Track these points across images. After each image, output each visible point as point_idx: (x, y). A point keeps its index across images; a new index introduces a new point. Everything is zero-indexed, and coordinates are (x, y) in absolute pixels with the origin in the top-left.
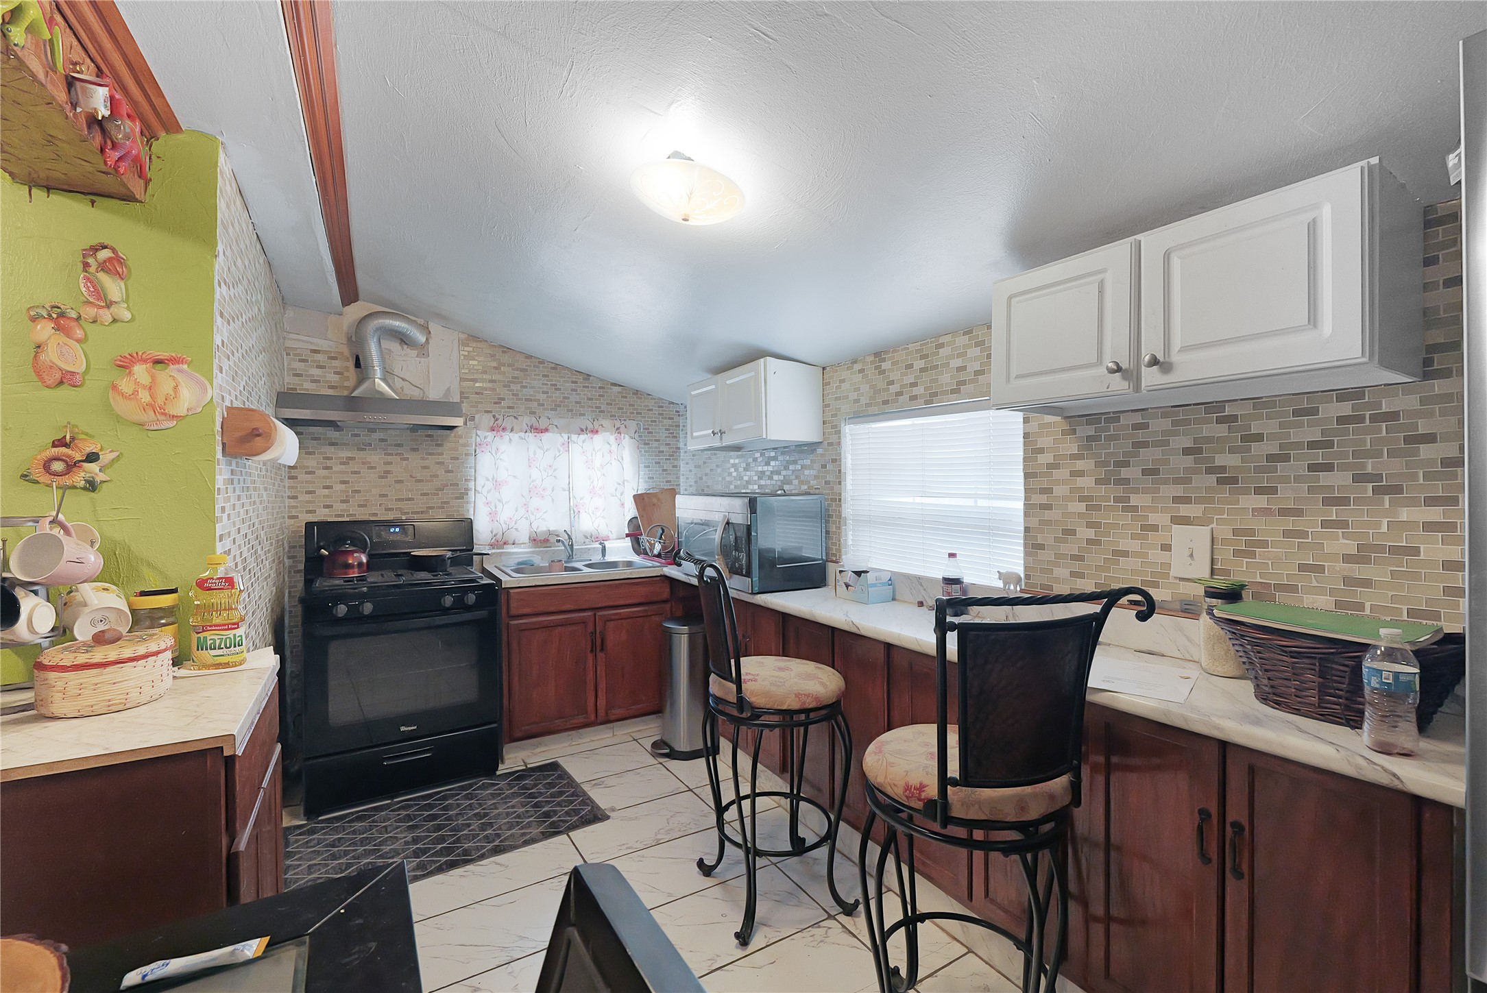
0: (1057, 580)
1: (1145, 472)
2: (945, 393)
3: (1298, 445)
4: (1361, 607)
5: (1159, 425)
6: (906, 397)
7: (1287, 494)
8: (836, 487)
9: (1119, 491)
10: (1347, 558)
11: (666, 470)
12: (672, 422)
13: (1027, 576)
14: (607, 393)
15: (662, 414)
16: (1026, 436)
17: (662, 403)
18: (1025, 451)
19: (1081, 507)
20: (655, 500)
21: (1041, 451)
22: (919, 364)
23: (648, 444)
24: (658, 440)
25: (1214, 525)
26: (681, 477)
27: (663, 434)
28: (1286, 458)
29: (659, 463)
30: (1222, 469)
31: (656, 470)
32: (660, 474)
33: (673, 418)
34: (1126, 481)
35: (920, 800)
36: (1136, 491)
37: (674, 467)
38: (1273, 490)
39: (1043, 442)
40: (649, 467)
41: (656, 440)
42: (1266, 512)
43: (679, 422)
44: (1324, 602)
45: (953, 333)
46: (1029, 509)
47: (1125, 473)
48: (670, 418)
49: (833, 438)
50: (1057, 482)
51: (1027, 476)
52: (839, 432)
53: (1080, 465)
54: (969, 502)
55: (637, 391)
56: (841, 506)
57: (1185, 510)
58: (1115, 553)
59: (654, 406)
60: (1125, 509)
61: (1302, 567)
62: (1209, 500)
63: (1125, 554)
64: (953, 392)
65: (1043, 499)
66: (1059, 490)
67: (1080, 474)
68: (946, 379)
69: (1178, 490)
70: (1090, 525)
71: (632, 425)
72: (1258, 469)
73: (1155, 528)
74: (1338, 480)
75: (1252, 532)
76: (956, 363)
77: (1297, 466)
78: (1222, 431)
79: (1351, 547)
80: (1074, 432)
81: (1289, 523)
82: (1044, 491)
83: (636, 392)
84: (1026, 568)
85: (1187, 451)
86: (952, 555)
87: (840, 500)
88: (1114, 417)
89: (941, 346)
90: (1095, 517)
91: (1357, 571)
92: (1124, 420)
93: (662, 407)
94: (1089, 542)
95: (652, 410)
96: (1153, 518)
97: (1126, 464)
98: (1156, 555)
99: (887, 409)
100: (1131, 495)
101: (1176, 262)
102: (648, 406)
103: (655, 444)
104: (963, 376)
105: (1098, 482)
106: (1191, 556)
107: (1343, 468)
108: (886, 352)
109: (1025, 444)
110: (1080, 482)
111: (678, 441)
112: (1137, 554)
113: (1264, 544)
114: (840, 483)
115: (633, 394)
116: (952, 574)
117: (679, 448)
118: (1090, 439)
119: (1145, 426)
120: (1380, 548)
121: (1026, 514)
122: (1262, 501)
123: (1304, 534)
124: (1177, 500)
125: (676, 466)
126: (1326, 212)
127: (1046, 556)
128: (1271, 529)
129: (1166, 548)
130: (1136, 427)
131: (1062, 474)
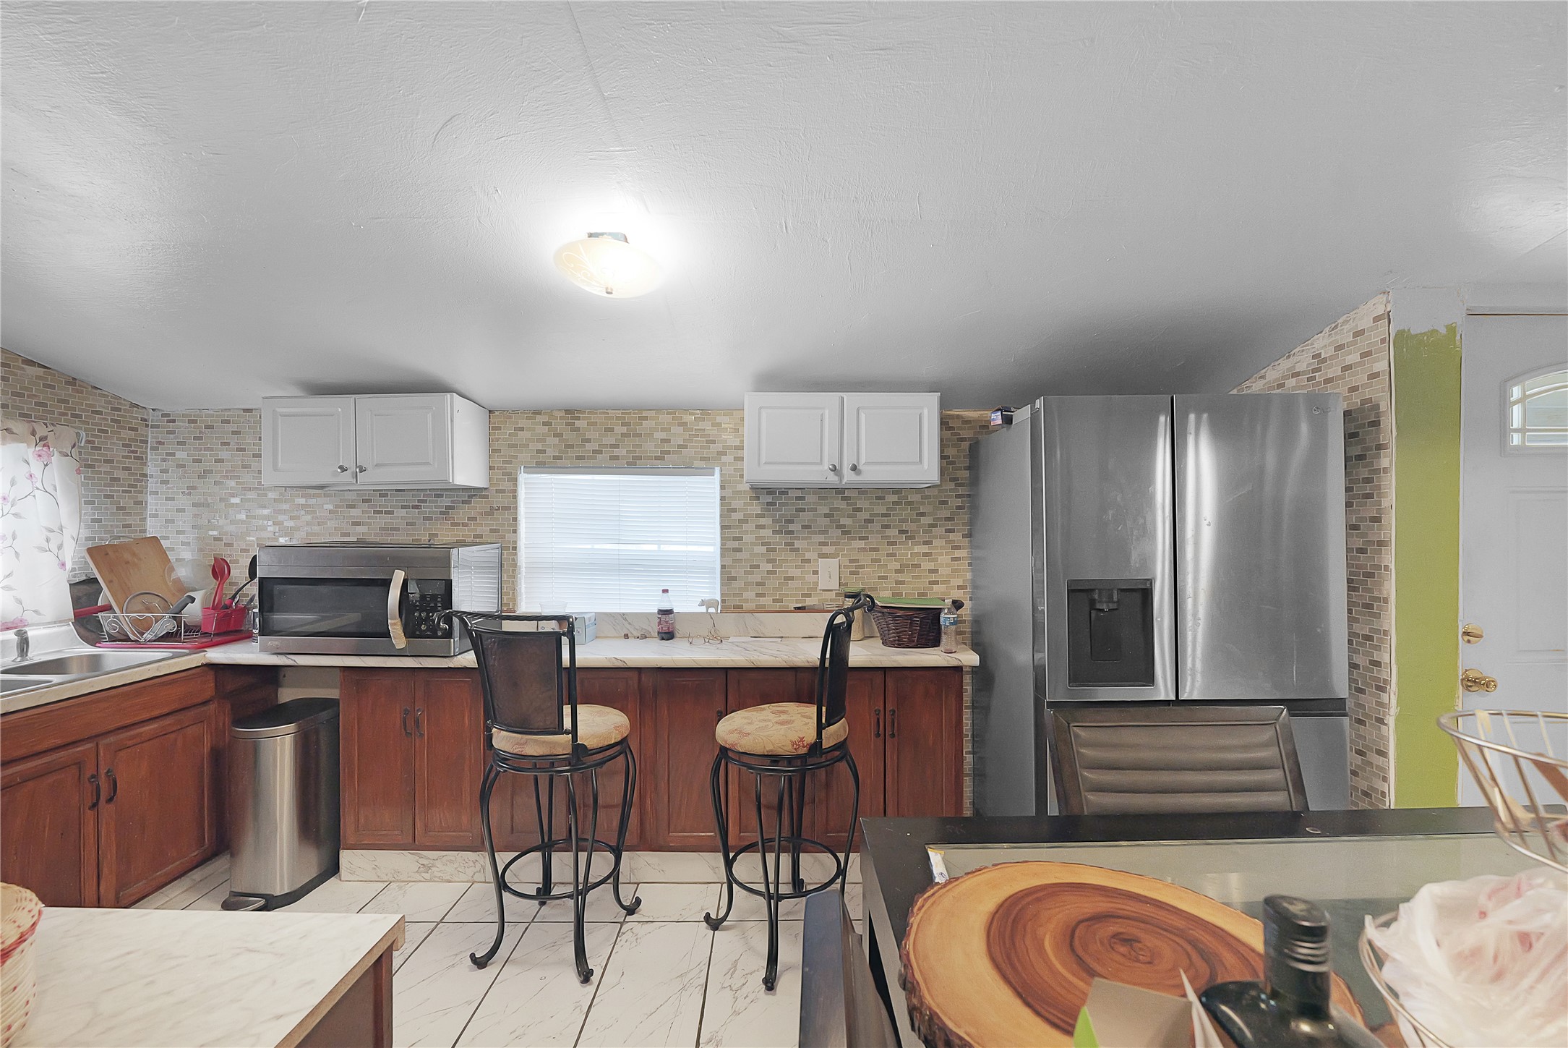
0: (747, 601)
1: (804, 527)
2: (650, 458)
3: (877, 515)
4: (901, 594)
5: (811, 498)
6: (605, 456)
7: (874, 540)
8: (509, 536)
9: (789, 538)
10: (897, 571)
11: (123, 508)
12: (135, 435)
13: (723, 601)
14: (16, 375)
15: (119, 421)
16: (722, 499)
17: (118, 404)
18: (722, 510)
19: (763, 549)
20: (127, 556)
21: (735, 510)
22: (620, 429)
23: (92, 466)
24: (110, 462)
25: (840, 558)
26: (149, 519)
27: (118, 452)
28: (872, 521)
29: (112, 497)
30: (844, 526)
31: (106, 509)
32: (112, 514)
33: (136, 429)
34: (792, 532)
35: (804, 747)
36: (798, 538)
37: (136, 503)
38: (867, 538)
39: (736, 504)
40: (93, 502)
41: (106, 461)
42: (863, 549)
43: (147, 436)
44: (888, 594)
45: (659, 410)
46: (724, 551)
47: (791, 527)
48: (131, 429)
49: (507, 485)
50: (746, 532)
51: (723, 528)
52: (516, 480)
53: (762, 521)
54: (654, 547)
55: (74, 379)
56: (516, 554)
57: (826, 550)
58: (786, 578)
59: (104, 407)
60: (791, 550)
61: (880, 578)
62: (837, 544)
63: (792, 578)
64: (657, 458)
65: (736, 544)
66: (747, 538)
67: (763, 527)
68: (650, 447)
69: (822, 538)
70: (769, 561)
71: (68, 434)
72: (861, 527)
73: (809, 561)
74: (892, 532)
75: (857, 561)
76: (660, 435)
77: (876, 526)
78: (843, 505)
79: (897, 565)
80: (758, 498)
81: (873, 555)
82: (735, 539)
83: (73, 381)
84: (722, 595)
85: (826, 515)
86: (665, 591)
87: (515, 548)
88: (784, 492)
89: (646, 418)
90: (772, 555)
91: (900, 577)
92: (791, 494)
93: (119, 410)
94: (768, 572)
95: (100, 413)
96: (808, 555)
97: (791, 522)
98: (811, 578)
99: (581, 463)
100: (795, 541)
101: (863, 416)
102: (94, 406)
103: (107, 467)
104: (666, 447)
105: (774, 532)
106: (830, 577)
107: (895, 527)
108: (579, 412)
109: (722, 505)
110: (762, 532)
111: (145, 464)
112: (799, 578)
113: (863, 567)
114: (515, 531)
115: (66, 383)
116: (666, 606)
117: (145, 475)
118: (768, 504)
119: (802, 499)
120: (908, 566)
121: (722, 556)
122: (862, 544)
123: (879, 561)
124: (822, 544)
125: (141, 503)
126: (926, 412)
127: (737, 584)
128: (865, 559)
129: (815, 572)
130: (799, 498)
131: (750, 526)
